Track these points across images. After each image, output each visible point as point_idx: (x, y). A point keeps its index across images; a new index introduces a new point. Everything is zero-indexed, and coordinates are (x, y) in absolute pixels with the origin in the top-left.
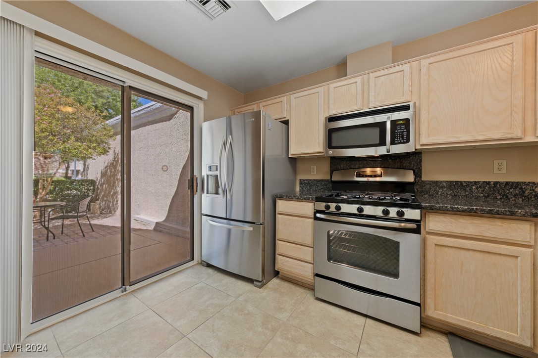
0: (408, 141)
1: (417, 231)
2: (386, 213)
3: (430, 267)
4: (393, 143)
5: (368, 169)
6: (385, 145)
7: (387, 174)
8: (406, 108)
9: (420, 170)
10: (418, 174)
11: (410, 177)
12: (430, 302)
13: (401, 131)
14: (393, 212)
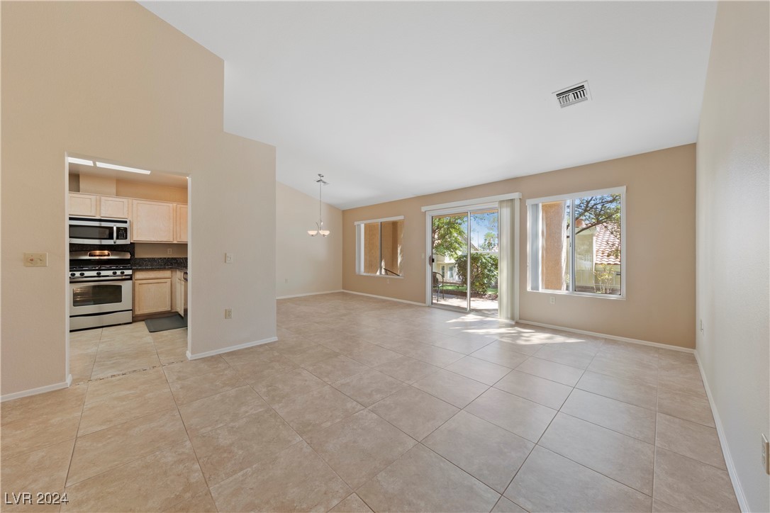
0: (126, 238)
1: (131, 279)
2: (115, 273)
3: (137, 294)
4: (117, 238)
5: (98, 252)
6: (113, 239)
7: (112, 255)
8: (126, 222)
9: (134, 252)
10: (133, 254)
11: (128, 256)
12: (137, 308)
13: (123, 233)
14: (119, 272)
